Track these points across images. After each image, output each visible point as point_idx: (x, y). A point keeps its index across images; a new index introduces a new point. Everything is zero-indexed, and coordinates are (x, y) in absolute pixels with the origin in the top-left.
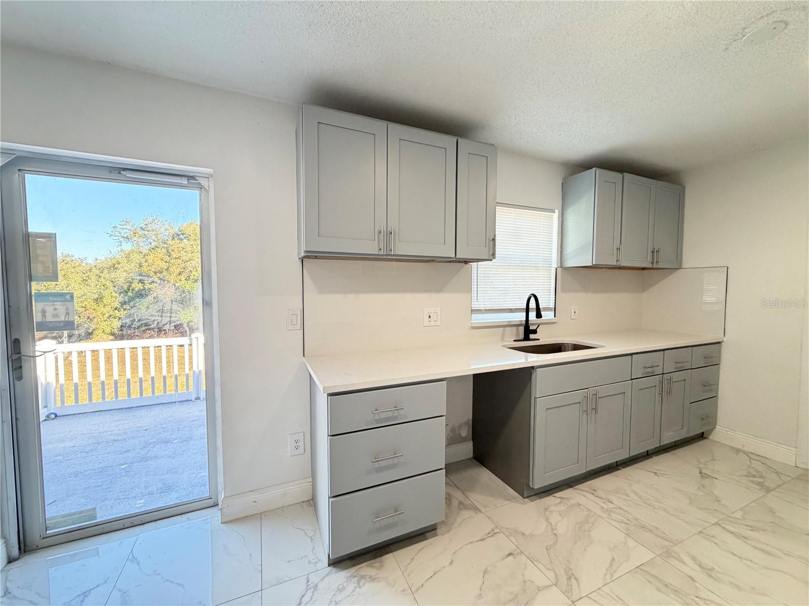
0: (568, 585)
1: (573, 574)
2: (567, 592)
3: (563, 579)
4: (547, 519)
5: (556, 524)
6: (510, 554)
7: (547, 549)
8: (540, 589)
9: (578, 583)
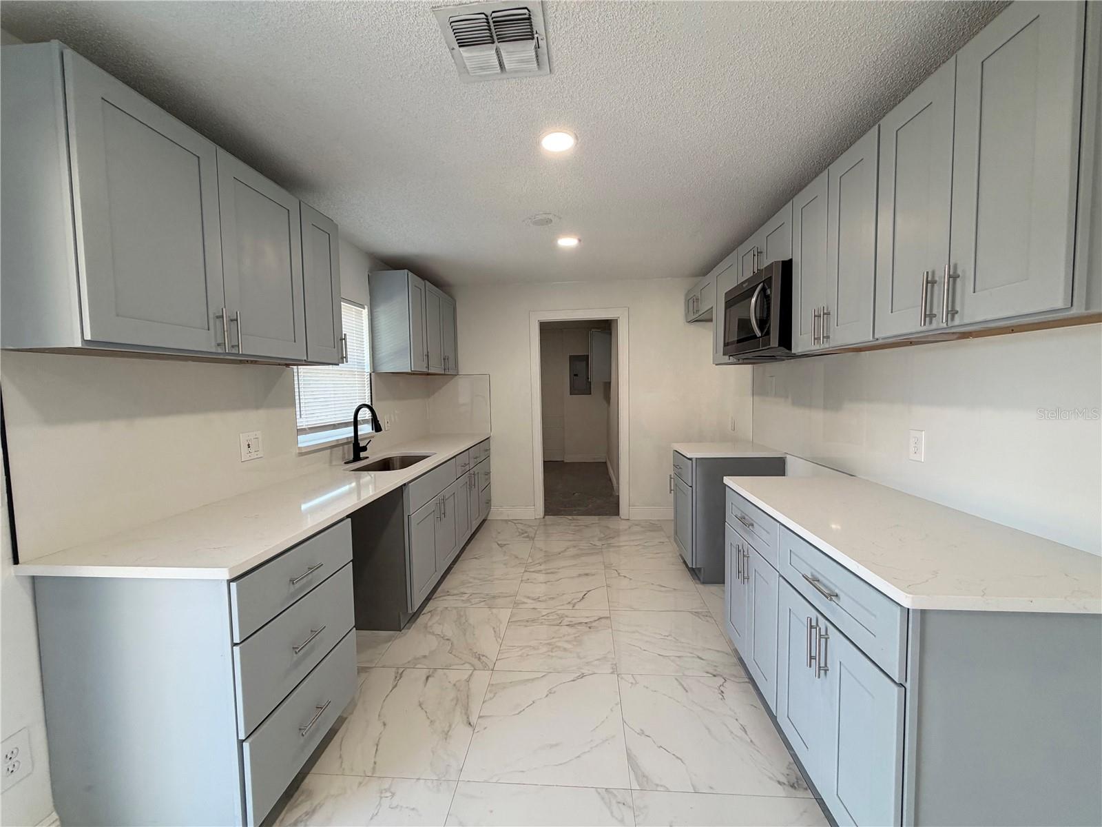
0: (482, 663)
1: (479, 655)
2: (485, 667)
3: (476, 662)
4: (433, 634)
5: (442, 632)
6: (427, 678)
7: (451, 653)
8: (468, 681)
9: (487, 657)
